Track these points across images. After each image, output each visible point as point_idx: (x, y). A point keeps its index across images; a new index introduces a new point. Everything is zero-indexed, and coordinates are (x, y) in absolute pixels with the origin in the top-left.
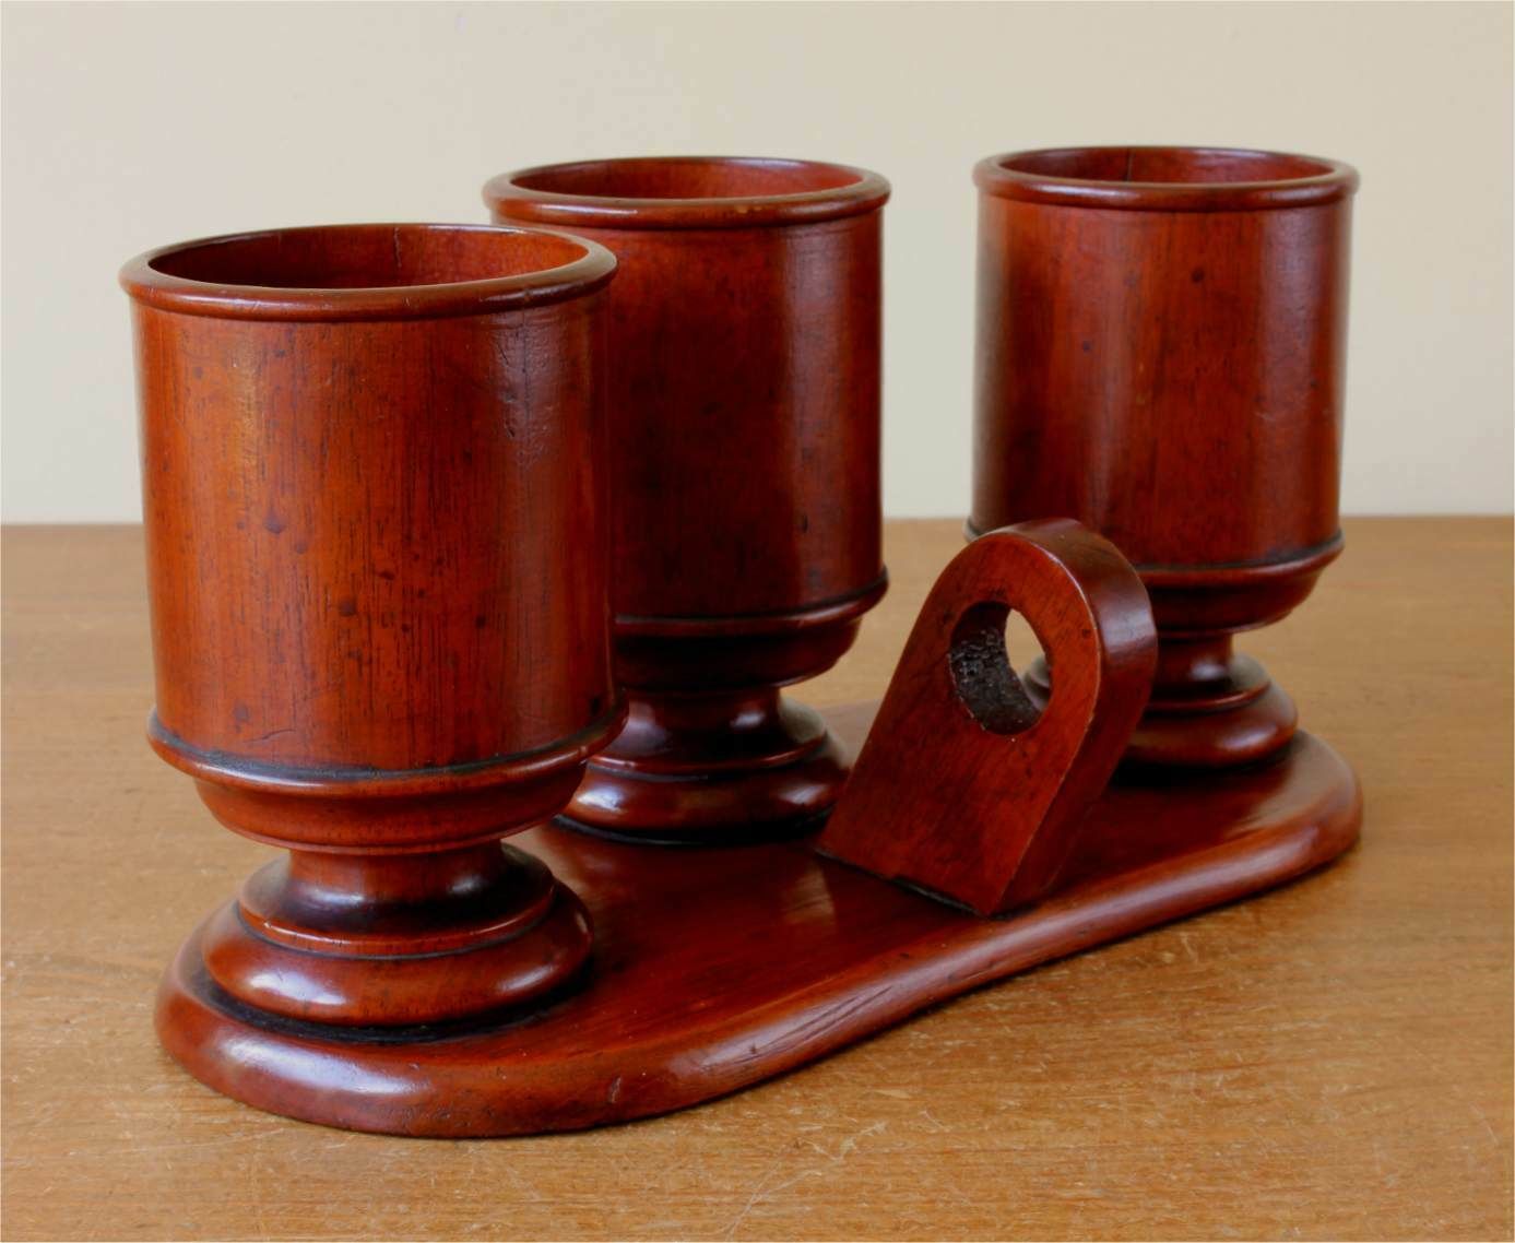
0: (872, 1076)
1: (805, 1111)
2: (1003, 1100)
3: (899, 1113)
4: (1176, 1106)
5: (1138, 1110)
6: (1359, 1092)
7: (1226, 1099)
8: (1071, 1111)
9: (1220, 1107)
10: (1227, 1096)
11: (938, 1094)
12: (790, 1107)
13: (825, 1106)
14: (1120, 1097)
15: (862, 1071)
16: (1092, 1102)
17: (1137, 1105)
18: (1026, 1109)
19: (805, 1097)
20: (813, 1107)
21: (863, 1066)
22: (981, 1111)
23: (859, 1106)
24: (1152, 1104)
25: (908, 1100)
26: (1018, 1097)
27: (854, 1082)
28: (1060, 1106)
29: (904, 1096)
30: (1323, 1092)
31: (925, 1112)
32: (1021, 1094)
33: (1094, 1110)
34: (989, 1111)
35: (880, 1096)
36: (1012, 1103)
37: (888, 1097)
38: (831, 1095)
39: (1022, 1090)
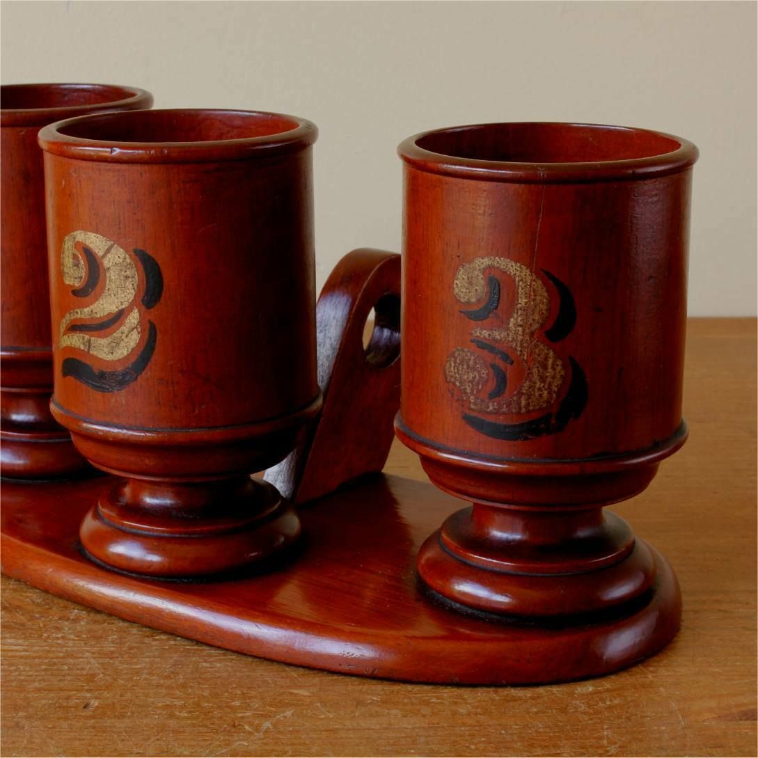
0: (288, 681)
1: (242, 703)
2: (369, 697)
3: (302, 704)
4: (480, 701)
5: (456, 703)
6: (600, 692)
7: (514, 697)
8: (412, 704)
9: (508, 701)
10: (514, 694)
11: (328, 693)
12: (233, 701)
13: (255, 700)
14: (445, 695)
15: (282, 677)
16: (427, 698)
17: (455, 700)
18: (383, 703)
19: (243, 694)
20: (248, 700)
21: (283, 674)
22: (355, 704)
23: (277, 701)
24: (464, 699)
25: (309, 696)
26: (379, 695)
27: (275, 684)
28: (406, 701)
29: (306, 693)
30: (576, 692)
31: (319, 704)
32: (382, 693)
33: (428, 703)
34: (359, 703)
35: (291, 694)
36: (375, 698)
37: (296, 695)
38: (260, 693)
39: (383, 690)
